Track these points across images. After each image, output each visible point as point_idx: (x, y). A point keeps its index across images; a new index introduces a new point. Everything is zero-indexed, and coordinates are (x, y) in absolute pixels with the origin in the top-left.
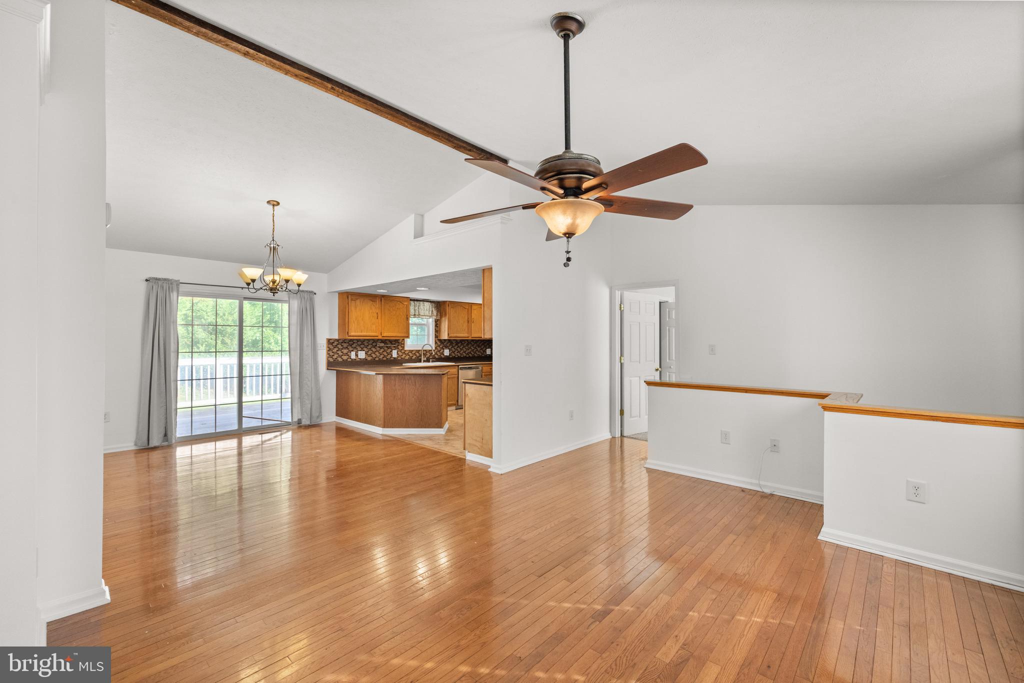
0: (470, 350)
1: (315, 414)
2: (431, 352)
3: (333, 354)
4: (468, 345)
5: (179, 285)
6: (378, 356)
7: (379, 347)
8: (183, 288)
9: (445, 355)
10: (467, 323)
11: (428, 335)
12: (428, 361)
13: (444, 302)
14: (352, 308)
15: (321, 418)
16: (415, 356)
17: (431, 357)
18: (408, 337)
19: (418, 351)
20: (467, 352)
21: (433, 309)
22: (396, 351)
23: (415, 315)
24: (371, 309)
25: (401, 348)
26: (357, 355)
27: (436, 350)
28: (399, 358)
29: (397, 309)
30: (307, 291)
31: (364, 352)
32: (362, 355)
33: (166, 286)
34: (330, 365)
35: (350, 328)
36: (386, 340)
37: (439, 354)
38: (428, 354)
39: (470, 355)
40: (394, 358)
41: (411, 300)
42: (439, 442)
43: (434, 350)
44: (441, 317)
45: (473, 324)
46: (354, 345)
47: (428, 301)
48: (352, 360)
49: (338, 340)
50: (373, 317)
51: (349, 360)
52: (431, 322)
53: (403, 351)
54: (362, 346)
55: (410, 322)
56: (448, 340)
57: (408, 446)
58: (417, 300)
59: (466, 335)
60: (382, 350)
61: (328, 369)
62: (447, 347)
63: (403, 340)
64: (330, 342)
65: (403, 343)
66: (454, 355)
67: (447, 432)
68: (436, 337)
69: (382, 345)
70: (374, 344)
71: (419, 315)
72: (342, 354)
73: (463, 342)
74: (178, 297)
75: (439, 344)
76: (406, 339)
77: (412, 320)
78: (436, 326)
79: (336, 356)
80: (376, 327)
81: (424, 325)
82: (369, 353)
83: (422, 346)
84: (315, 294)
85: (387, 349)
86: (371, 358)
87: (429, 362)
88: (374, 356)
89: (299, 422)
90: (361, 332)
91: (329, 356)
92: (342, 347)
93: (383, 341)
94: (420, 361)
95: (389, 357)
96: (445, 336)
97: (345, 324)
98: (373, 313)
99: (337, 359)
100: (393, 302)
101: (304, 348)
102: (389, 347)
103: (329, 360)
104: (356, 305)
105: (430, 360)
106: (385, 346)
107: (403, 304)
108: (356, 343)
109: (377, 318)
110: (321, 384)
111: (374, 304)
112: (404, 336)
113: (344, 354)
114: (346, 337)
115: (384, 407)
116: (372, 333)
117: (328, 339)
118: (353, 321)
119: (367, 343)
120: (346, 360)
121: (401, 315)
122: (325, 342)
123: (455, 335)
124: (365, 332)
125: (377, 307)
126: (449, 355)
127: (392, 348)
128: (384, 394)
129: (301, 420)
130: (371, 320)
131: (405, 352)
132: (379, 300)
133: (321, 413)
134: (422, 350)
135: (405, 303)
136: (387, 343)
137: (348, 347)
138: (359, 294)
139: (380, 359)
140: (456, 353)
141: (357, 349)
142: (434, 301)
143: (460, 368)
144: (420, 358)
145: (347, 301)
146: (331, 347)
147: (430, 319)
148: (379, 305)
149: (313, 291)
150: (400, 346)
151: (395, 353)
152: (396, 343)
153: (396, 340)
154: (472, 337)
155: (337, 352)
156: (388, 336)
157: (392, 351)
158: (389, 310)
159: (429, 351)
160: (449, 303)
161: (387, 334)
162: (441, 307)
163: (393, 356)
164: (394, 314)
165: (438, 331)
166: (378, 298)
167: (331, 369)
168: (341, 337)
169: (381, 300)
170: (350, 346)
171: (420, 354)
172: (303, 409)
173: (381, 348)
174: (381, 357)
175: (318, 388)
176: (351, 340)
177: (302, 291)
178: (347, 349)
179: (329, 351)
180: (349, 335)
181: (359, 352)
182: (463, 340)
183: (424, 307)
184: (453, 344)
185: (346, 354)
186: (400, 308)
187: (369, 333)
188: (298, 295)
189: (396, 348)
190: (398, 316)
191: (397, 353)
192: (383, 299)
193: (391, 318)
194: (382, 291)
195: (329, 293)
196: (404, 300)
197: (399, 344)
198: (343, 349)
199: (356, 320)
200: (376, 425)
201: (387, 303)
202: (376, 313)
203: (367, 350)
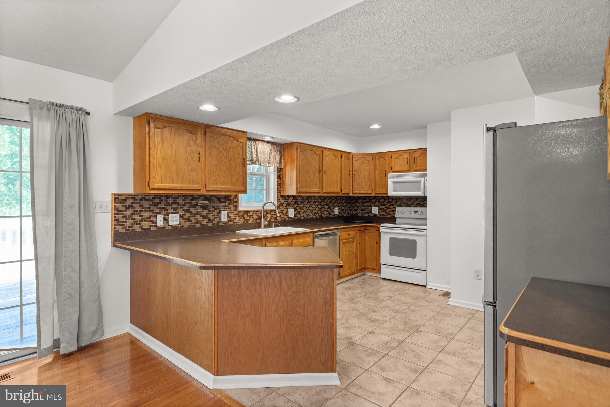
0: (317, 210)
1: (88, 328)
2: (272, 213)
3: (124, 219)
4: (314, 202)
6: (199, 220)
7: (201, 207)
9: (289, 216)
10: (318, 174)
11: (269, 190)
12: (270, 225)
14: (156, 141)
15: (103, 330)
16: (252, 219)
17: (273, 221)
18: (244, 192)
19: (256, 212)
20: (313, 212)
21: (275, 153)
22: (226, 212)
23: (252, 160)
25: (233, 208)
26: (166, 220)
27: (279, 210)
28: (231, 223)
29: (230, 147)
30: (71, 108)
31: (178, 215)
32: (175, 219)
34: (120, 239)
35: (152, 175)
36: (212, 196)
37: (282, 216)
38: (270, 217)
40: (224, 223)
43: (276, 210)
44: (286, 164)
45: (324, 176)
46: (162, 205)
47: (268, 142)
48: (159, 228)
49: (133, 197)
50: (192, 158)
51: (154, 228)
52: (272, 171)
53: (236, 212)
54: (175, 206)
55: (248, 171)
56: (294, 196)
58: (255, 140)
59: (318, 190)
60: (206, 211)
61: (115, 246)
62: (291, 206)
63: (236, 196)
64: (118, 199)
65: (235, 200)
66: (299, 216)
67: (342, 379)
68: (279, 192)
69: (206, 203)
70: (194, 202)
71: (258, 161)
72: (140, 219)
73: (310, 200)
75: (282, 201)
76: (240, 195)
77: (249, 168)
79: (129, 223)
80: (196, 175)
81: (263, 175)
82: (187, 215)
83: (262, 204)
84: (88, 114)
85: (213, 209)
86: (189, 224)
87: (272, 227)
88: (193, 220)
89: (57, 343)
90: (173, 183)
91: (117, 223)
92: (140, 208)
93: (207, 198)
94: (259, 226)
95: (216, 221)
96: (291, 190)
97: (143, 169)
98: (193, 152)
99: (132, 227)
100: (223, 136)
101: (64, 211)
102: (216, 207)
103: (118, 230)
104: (162, 137)
105: (272, 225)
106: (211, 205)
107: (238, 141)
108: (165, 201)
109: (199, 161)
110: (100, 274)
111: (194, 138)
112: (240, 190)
113: (145, 218)
114: (148, 191)
115: (216, 332)
116: (190, 185)
117: (115, 195)
118: (159, 164)
119: (183, 200)
120: (148, 229)
121: (236, 159)
122: (109, 200)
123: (306, 190)
124: (178, 183)
125: (199, 144)
126: (295, 217)
127: (220, 209)
128: (216, 306)
129: (60, 345)
130: (189, 164)
131: (238, 214)
132: (202, 133)
133: (102, 323)
134: (261, 211)
135: (241, 140)
136: (213, 200)
137: (167, 208)
138: (166, 119)
139: (203, 225)
140: (302, 215)
141: (167, 210)
142: (277, 143)
143: (316, 235)
144: (259, 223)
145: (147, 129)
146: (121, 207)
147: (270, 167)
148: (201, 141)
149: (82, 108)
150: (232, 204)
151: (224, 215)
152: (227, 200)
153: (227, 196)
154: (324, 193)
155: (132, 216)
156: (216, 189)
157: (220, 213)
158: (217, 149)
159: (269, 212)
160: (297, 145)
161: (214, 186)
162: (286, 151)
163: (223, 220)
164: (225, 156)
165: (281, 184)
166: (200, 128)
167: (121, 245)
168: (138, 192)
169: (205, 132)
170: (155, 206)
171: (258, 217)
172: (63, 323)
173: (204, 208)
174: (204, 222)
175: (96, 280)
176: (156, 196)
177: (61, 106)
178: (150, 211)
179: (118, 214)
180: (151, 187)
181: (170, 215)
182: (310, 196)
183: (264, 150)
184: (299, 201)
185: (147, 218)
186: (234, 147)
187: (186, 185)
188: (52, 113)
189: (227, 209)
190: (231, 159)
191: (228, 215)
192: (208, 131)
193: (221, 162)
194: (208, 107)
195: (115, 114)
196: (240, 136)
197: (230, 202)
198: (142, 211)
199: (163, 161)
200: (201, 365)
201: (215, 138)
202: (198, 152)
203: (183, 212)
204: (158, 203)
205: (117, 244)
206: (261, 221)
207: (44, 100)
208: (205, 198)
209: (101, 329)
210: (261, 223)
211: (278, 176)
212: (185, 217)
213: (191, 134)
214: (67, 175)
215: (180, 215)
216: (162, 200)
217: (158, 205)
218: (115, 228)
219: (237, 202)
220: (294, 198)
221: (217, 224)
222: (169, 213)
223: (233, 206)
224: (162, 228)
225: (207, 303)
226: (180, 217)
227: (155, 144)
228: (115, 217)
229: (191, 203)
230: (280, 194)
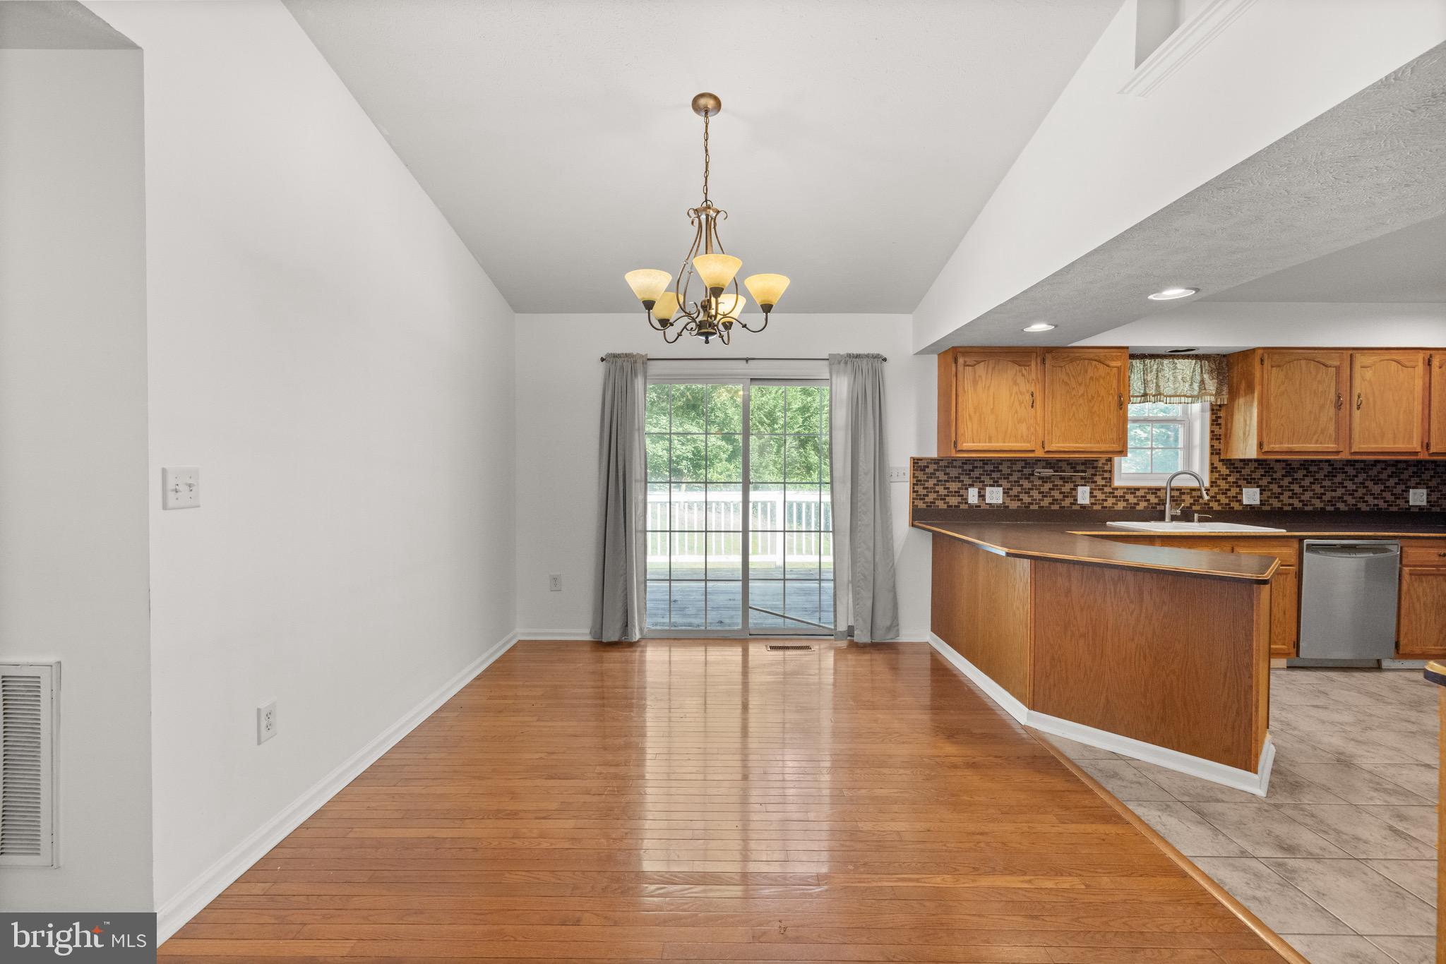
0: (1340, 492)
1: (883, 621)
2: (1194, 494)
3: (925, 492)
4: (1330, 475)
5: (646, 364)
6: (1035, 498)
7: (1040, 478)
8: (654, 368)
9: (1245, 502)
10: (1332, 411)
11: (1188, 448)
12: (1186, 516)
13: (1247, 354)
14: (968, 385)
15: (898, 630)
16: (1145, 504)
17: (1194, 508)
18: (1123, 452)
19: (1154, 491)
20: (1326, 498)
21: (1206, 376)
22: (1087, 489)
23: (1145, 395)
24: (1015, 383)
25: (1101, 482)
26: (982, 496)
27: (1216, 489)
28: (1096, 507)
29: (1091, 378)
30: (867, 356)
31: (1001, 488)
32: (995, 496)
33: (627, 366)
34: (919, 516)
35: (960, 431)
36: (1059, 461)
37: (1224, 500)
38: (1188, 500)
39: (1341, 506)
40: (1083, 507)
41: (1133, 356)
42: (1244, 854)
43: (1207, 490)
44: (1233, 395)
45: (1357, 413)
46: (976, 473)
47: (1188, 357)
48: (971, 506)
49: (936, 461)
50: (1021, 403)
51: (963, 506)
52: (1198, 412)
53: (1107, 490)
54: (995, 475)
55: (1131, 414)
56: (1256, 460)
57: (1102, 828)
58: (1153, 356)
59: (1332, 446)
60: (1048, 485)
61: (913, 525)
62: (1250, 482)
63: (1110, 460)
64: (918, 464)
65: (1107, 468)
66: (1276, 504)
67: (1272, 785)
68: (1214, 452)
69: (1048, 472)
70: (1027, 471)
71: (1160, 394)
72: (945, 492)
73: (1313, 469)
74: (645, 384)
75: (1225, 471)
76: (1116, 459)
77: (1133, 410)
78: (1215, 421)
79: (932, 496)
80: (1028, 429)
81: (1174, 420)
82: (1016, 490)
83: (1169, 476)
84: (885, 360)
85: (1060, 482)
86: (1019, 504)
87: (1192, 520)
88: (1026, 499)
89: (850, 631)
90: (990, 441)
91: (916, 496)
92: (946, 478)
93: (1048, 463)
94: (1161, 517)
95: (1067, 503)
96: (1246, 447)
97: (948, 424)
98: (1021, 393)
99: (934, 503)
100: (1078, 362)
101: (859, 477)
102: (1068, 478)
103: (917, 506)
104: (975, 377)
105: (1194, 516)
106: (1057, 475)
107: (1108, 366)
108: (980, 467)
109: (1032, 406)
110: (896, 557)
111: (1024, 371)
112: (1111, 449)
113: (951, 492)
114: (954, 454)
115: (1032, 649)
116: (1018, 444)
117: (914, 460)
118: (969, 415)
119: (1008, 467)
120: (955, 506)
121: (1103, 396)
122: (906, 466)
123: (1288, 447)
124: (998, 442)
125: (1033, 380)
126: (1261, 504)
127: (1075, 482)
128: (1033, 612)
129: (854, 631)
130: (1016, 412)
131: (1113, 493)
132: (1039, 362)
133: (897, 620)
134: (1166, 489)
135: (1113, 364)
136: (1061, 467)
137: (962, 478)
138: (982, 351)
139: (1043, 507)
140: (1286, 501)
141: (984, 482)
142: (1209, 355)
143: (1307, 545)
144: (1161, 511)
145: (954, 369)
146: (921, 475)
147: (1193, 405)
148: (1037, 374)
149: (879, 354)
150: (1100, 475)
151: (1084, 493)
152: (1089, 468)
153: (1090, 461)
154: (1354, 453)
155: (935, 488)
156: (1063, 449)
157: (1075, 489)
158: (1066, 384)
159: (1189, 491)
160: (1263, 355)
161: (1059, 445)
162: (1236, 368)
163: (1080, 501)
164: (1080, 394)
165: (1222, 437)
166: (1034, 355)
167: (920, 525)
168: (942, 455)
169: (1044, 360)
170: (966, 474)
171: (1160, 500)
172: (857, 607)
173: (1044, 480)
174: (1046, 503)
175: (891, 565)
176: (967, 461)
177: (858, 356)
178: (959, 481)
179: (917, 485)
180: (959, 448)
181: (988, 489)
182: (1313, 461)
183: (1175, 372)
184: (1276, 472)
185: (955, 492)
186: (1100, 376)
187: (1010, 444)
188: (849, 366)
189: (1088, 482)
190: (1093, 397)
191: (1091, 493)
192: (1048, 356)
193: (1072, 405)
194: (1039, 327)
195: (916, 354)
196: (1112, 355)
197: (1096, 471)
198: (948, 481)
199: (975, 412)
200: (1013, 694)
201: (1061, 367)
202: (1030, 392)
203: (1008, 485)
204: (970, 471)
205: (916, 523)
206: (1165, 508)
207: (842, 353)
208: (1047, 464)
209: (896, 628)
210: (1164, 511)
211: (1213, 421)
212: (1011, 493)
213: (1020, 366)
214: (862, 436)
215: (1004, 489)
216: (977, 467)
217: (1008, 478)
218: (913, 502)
219: (1110, 471)
220: (1259, 465)
221: (1068, 507)
222: (987, 486)
223: (1103, 479)
224: (976, 506)
225: (1021, 607)
226: (1004, 493)
227: (964, 388)
228: (914, 488)
229: (1022, 471)
230: (1218, 456)
